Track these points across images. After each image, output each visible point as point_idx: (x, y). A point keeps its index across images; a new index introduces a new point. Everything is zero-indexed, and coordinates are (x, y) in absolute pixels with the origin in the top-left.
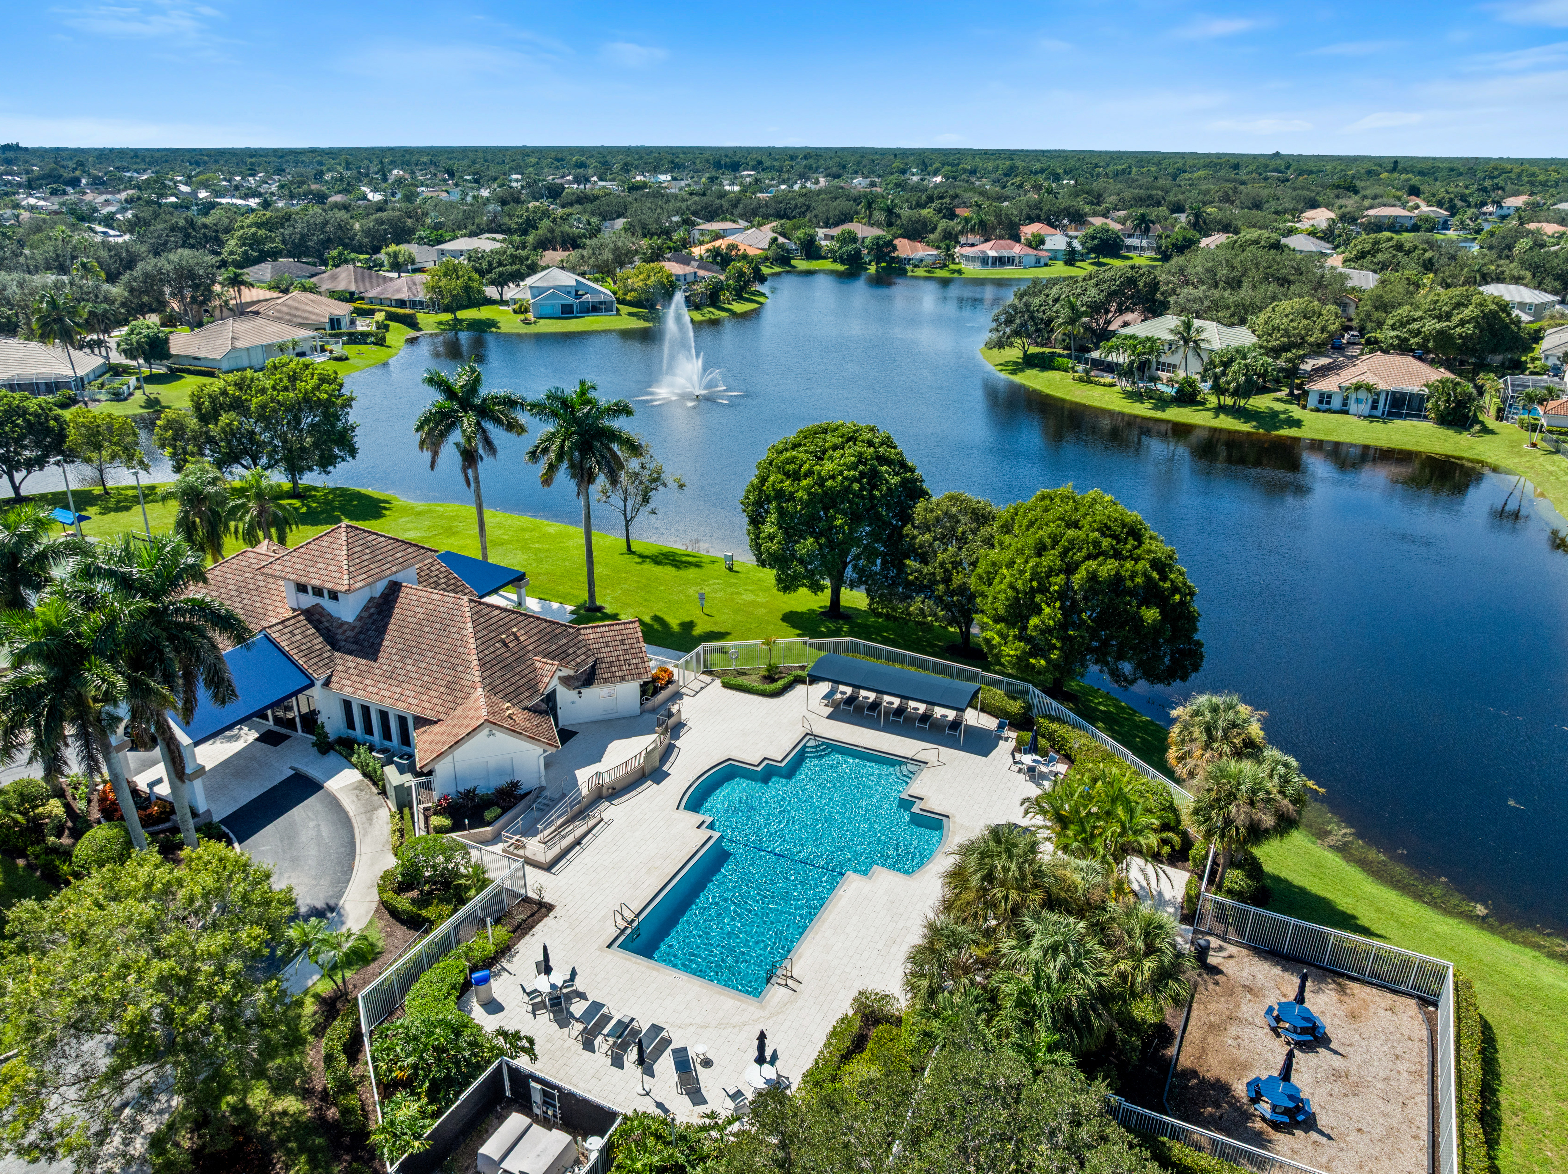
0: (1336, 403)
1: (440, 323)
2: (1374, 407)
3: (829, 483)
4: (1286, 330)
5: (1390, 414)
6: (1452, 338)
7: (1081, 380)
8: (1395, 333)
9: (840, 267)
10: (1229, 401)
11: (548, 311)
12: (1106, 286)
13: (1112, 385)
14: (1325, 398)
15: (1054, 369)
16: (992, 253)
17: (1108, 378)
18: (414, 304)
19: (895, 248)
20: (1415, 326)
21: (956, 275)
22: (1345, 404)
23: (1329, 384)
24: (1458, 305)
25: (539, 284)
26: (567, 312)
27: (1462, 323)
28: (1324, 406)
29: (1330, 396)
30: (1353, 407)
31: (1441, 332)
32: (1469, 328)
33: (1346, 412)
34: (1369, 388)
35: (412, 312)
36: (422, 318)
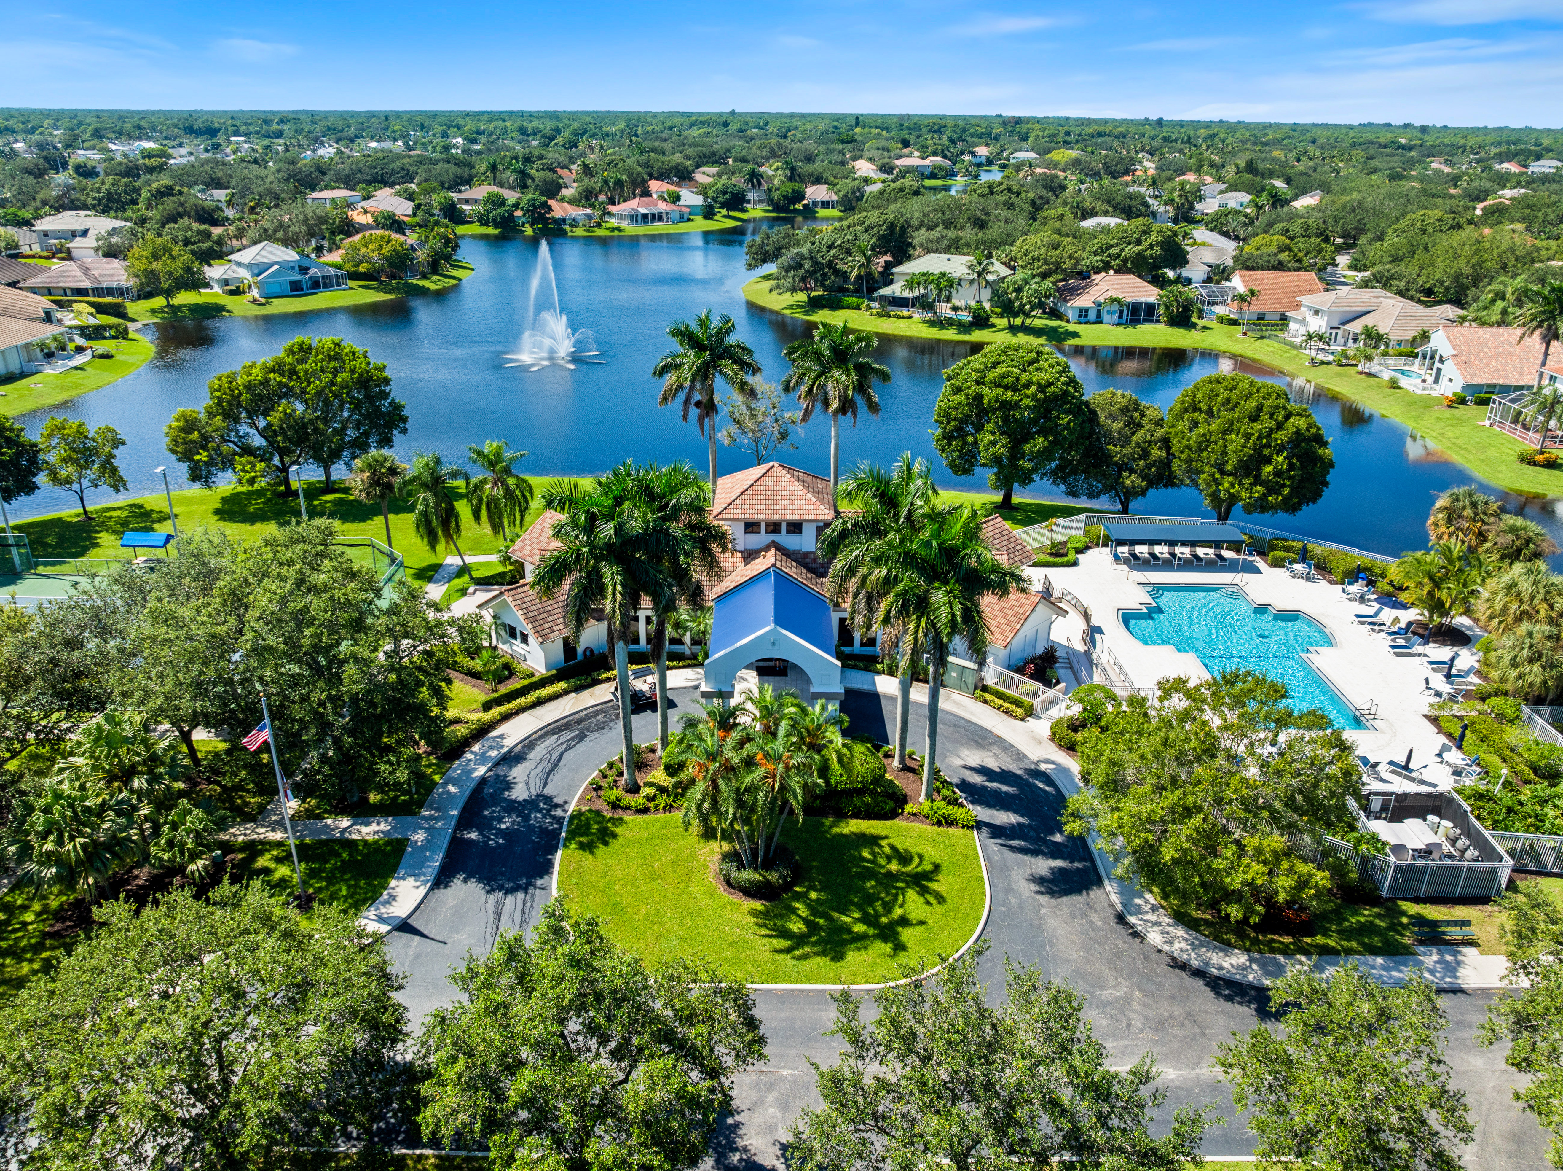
0: (1092, 316)
1: (153, 311)
2: (1120, 317)
3: (1051, 389)
4: (1045, 259)
5: (1132, 321)
6: (1145, 258)
7: (879, 315)
8: (1099, 258)
9: (491, 231)
10: (1018, 321)
11: (276, 289)
12: (875, 231)
13: (910, 317)
14: (1083, 313)
15: (843, 308)
16: (643, 211)
17: (905, 312)
18: (121, 292)
19: (550, 209)
20: (1113, 251)
21: (616, 233)
22: (1098, 316)
23: (1084, 301)
24: (1144, 232)
25: (258, 260)
26: (296, 289)
27: (1151, 246)
28: (1083, 319)
29: (1087, 311)
30: (1106, 318)
31: (1138, 254)
32: (1157, 251)
33: (1101, 322)
34: (1119, 301)
35: (120, 300)
36: (133, 308)
